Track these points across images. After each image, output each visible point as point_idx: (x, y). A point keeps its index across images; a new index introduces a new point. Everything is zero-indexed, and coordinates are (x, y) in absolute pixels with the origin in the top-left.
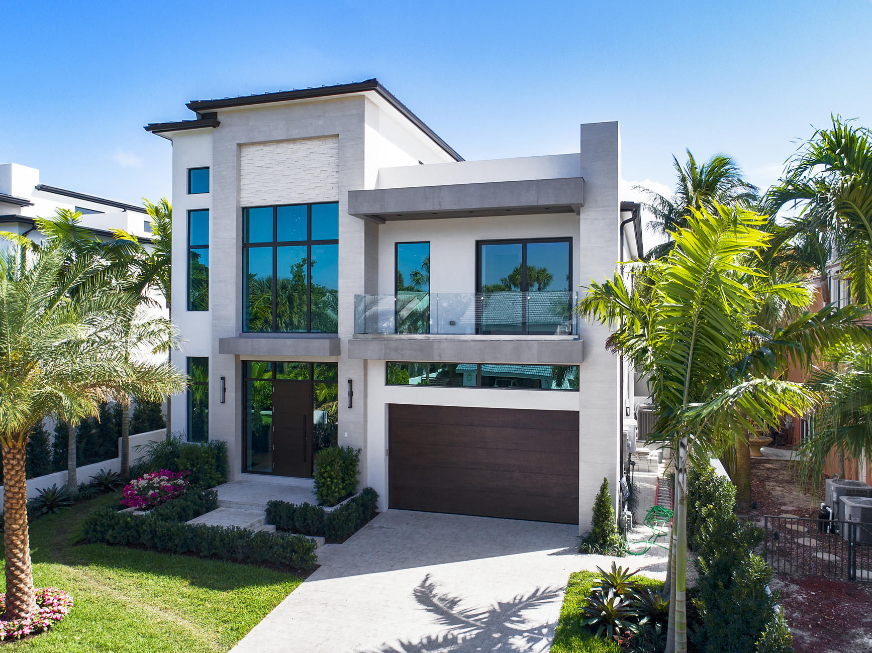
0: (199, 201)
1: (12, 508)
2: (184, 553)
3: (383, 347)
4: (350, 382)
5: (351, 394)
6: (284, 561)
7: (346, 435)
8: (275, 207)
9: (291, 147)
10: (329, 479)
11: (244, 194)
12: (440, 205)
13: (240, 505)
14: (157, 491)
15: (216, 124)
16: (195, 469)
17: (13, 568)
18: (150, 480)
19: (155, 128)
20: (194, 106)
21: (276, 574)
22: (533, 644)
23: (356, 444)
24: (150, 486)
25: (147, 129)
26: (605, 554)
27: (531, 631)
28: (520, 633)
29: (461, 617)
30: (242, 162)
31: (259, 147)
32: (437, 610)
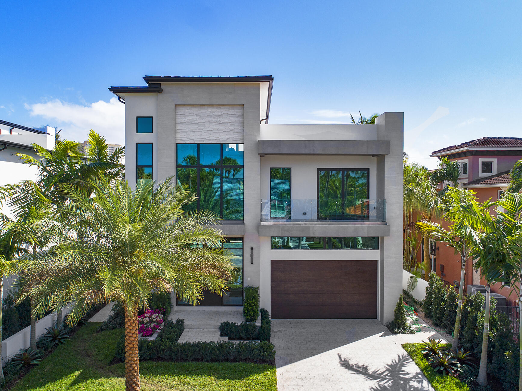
0: (145, 138)
3: (280, 229)
4: (252, 248)
5: (252, 255)
6: (259, 357)
7: (249, 279)
8: (199, 144)
9: (210, 109)
10: (255, 307)
11: (178, 136)
13: (198, 326)
14: (155, 323)
15: (160, 91)
16: (164, 307)
17: (134, 385)
18: (149, 317)
19: (115, 90)
20: (147, 79)
21: (261, 366)
22: (422, 384)
24: (151, 321)
25: (110, 89)
27: (414, 377)
28: (411, 379)
29: (375, 375)
30: (177, 116)
31: (188, 107)
32: (361, 373)
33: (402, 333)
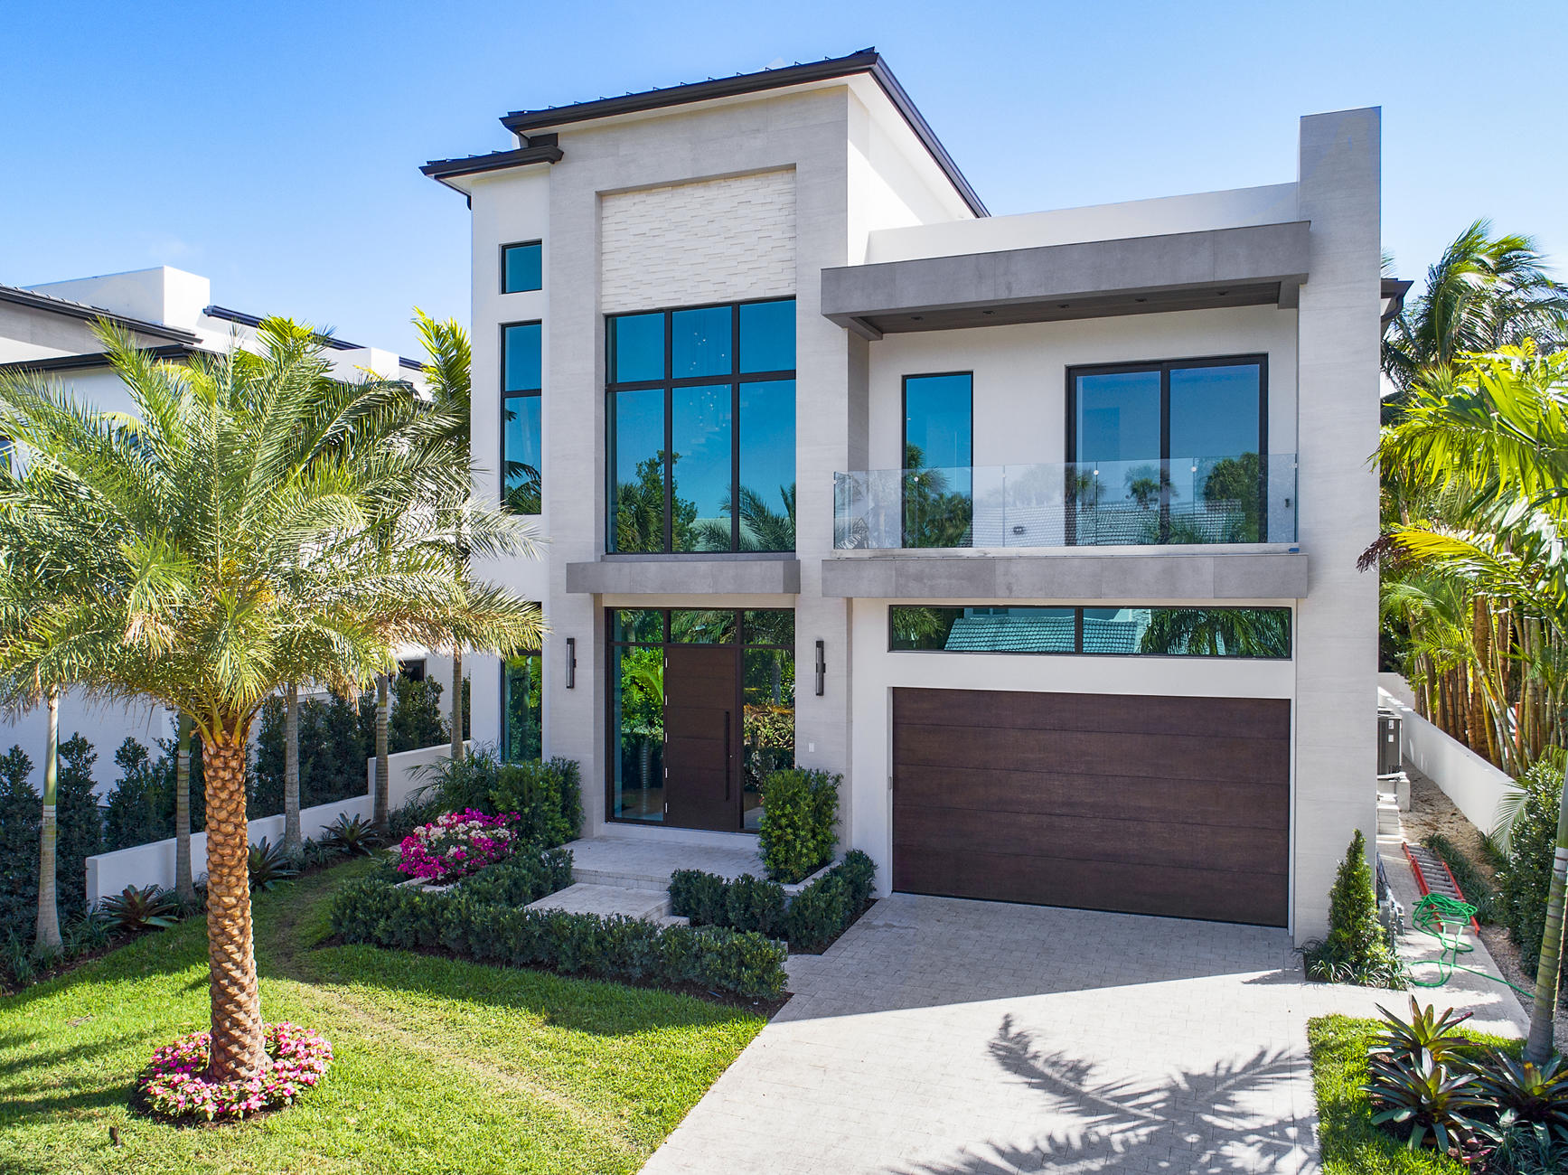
0: (522, 306)
1: (222, 865)
2: (525, 965)
3: (894, 572)
4: (820, 644)
5: (822, 668)
6: (724, 982)
7: (812, 747)
8: (668, 312)
9: (699, 193)
10: (789, 830)
11: (608, 290)
12: (1009, 288)
13: (618, 878)
14: (464, 848)
15: (556, 157)
16: (526, 810)
17: (225, 982)
18: (450, 826)
19: (440, 170)
20: (514, 122)
21: (712, 1007)
22: (1278, 1158)
23: (833, 765)
24: (450, 840)
25: (426, 171)
26: (1363, 984)
27: (1262, 1131)
28: (1240, 1136)
29: (1103, 1099)
30: (605, 228)
31: (638, 198)
32: (1049, 1085)
33: (1347, 979)
